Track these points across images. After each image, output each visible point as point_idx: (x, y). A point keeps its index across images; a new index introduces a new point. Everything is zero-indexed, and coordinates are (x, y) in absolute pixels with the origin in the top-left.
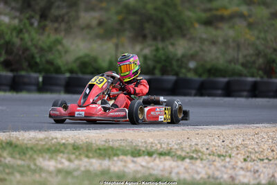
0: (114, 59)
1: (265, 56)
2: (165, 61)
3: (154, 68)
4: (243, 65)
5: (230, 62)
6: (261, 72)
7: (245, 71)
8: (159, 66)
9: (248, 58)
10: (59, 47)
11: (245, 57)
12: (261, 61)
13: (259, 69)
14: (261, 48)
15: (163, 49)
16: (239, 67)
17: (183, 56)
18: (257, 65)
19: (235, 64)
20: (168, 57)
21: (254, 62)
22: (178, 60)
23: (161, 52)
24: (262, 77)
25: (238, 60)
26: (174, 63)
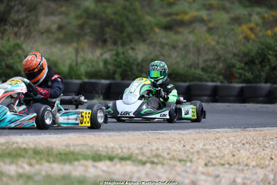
0: (74, 64)
1: (225, 60)
2: (125, 65)
3: (115, 73)
4: (203, 69)
5: (190, 67)
6: (221, 77)
7: (205, 76)
8: (119, 70)
9: (208, 63)
10: (20, 52)
11: (205, 61)
12: (221, 65)
13: (220, 74)
14: (221, 52)
15: (123, 53)
16: (199, 72)
17: (143, 61)
18: (217, 70)
19: (195, 69)
20: (128, 62)
21: (214, 67)
22: (138, 65)
23: (122, 56)
24: (222, 82)
25: (198, 65)
26: (135, 67)
